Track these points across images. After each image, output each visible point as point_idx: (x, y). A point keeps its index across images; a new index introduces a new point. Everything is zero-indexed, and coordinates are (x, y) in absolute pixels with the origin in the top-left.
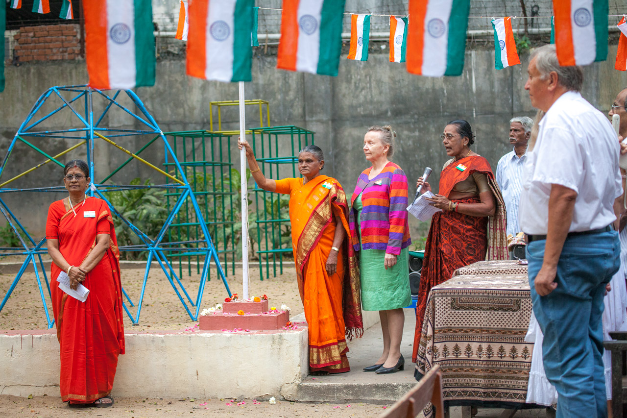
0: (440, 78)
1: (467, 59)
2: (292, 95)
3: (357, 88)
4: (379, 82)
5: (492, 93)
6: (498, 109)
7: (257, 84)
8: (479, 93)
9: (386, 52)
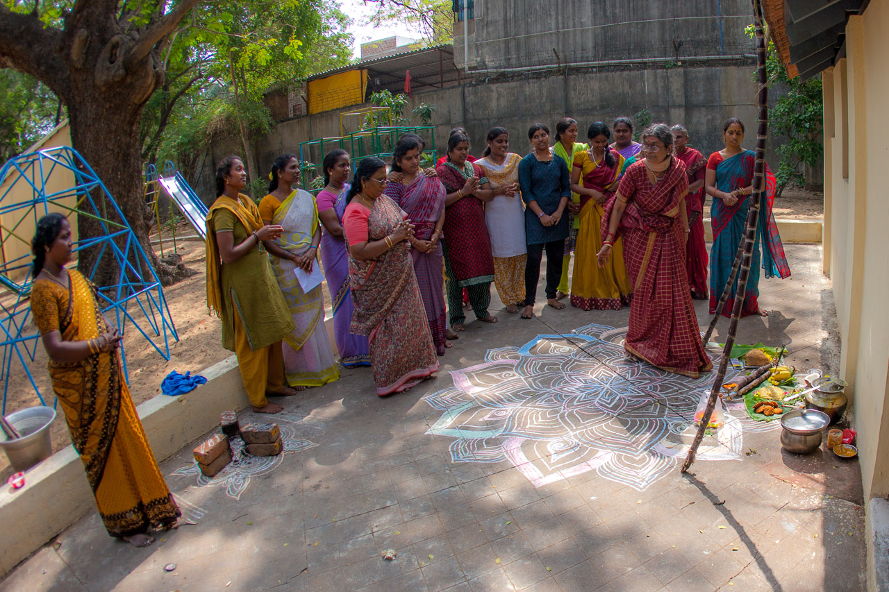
0: (627, 86)
1: (642, 75)
2: (544, 100)
3: (579, 94)
4: (592, 90)
5: (657, 94)
6: (661, 104)
7: (525, 95)
8: (650, 94)
9: (596, 72)
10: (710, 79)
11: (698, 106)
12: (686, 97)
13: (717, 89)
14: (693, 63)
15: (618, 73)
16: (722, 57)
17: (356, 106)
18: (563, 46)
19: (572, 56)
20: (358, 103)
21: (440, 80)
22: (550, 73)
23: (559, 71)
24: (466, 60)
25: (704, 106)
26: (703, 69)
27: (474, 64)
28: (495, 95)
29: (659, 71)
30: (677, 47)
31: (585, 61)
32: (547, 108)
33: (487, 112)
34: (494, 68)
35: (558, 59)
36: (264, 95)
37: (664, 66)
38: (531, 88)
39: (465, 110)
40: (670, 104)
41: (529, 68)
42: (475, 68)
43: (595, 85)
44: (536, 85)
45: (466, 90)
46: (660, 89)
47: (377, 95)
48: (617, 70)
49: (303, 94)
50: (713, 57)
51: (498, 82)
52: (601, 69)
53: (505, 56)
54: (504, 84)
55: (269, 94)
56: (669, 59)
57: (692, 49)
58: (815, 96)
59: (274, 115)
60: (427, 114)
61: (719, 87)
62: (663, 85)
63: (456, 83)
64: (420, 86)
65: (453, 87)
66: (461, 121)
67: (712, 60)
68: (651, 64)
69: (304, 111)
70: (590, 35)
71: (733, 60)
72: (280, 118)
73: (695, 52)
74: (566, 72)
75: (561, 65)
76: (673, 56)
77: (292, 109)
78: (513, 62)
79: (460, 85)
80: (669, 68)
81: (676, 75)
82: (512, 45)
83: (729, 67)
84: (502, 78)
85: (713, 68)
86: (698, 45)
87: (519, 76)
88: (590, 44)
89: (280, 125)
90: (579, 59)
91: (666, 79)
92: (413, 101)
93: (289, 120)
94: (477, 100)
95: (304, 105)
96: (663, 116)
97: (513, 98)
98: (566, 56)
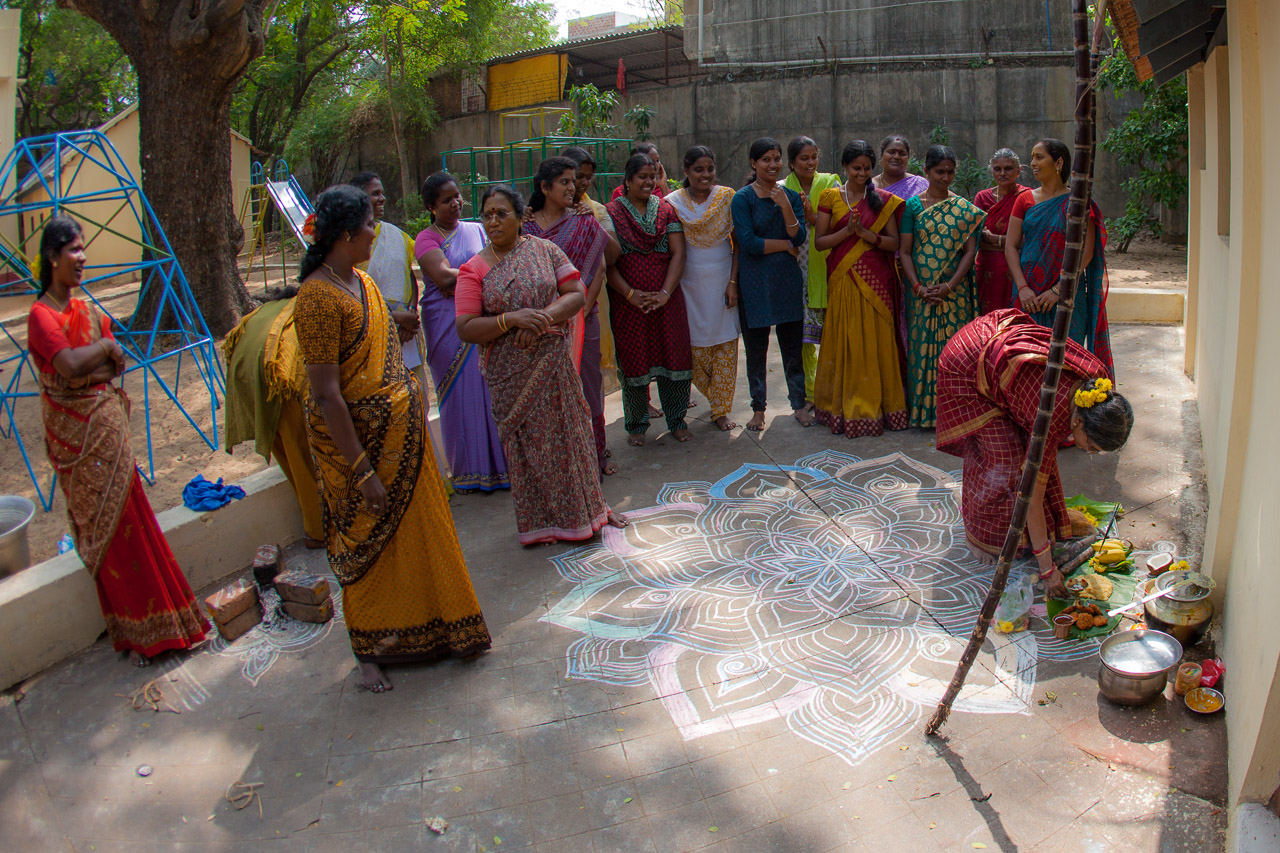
0: (918, 92)
1: (939, 77)
2: (804, 107)
3: (853, 101)
4: (870, 96)
5: (959, 104)
6: (964, 118)
7: (779, 100)
8: (949, 104)
9: (876, 72)
10: (1032, 85)
11: (1015, 122)
12: (999, 108)
13: (1041, 99)
14: (1010, 62)
15: (906, 73)
16: (1049, 53)
17: (551, 103)
18: (832, 33)
19: (845, 48)
20: (554, 99)
21: (663, 75)
22: (813, 70)
23: (826, 68)
24: (700, 48)
25: (1023, 122)
26: (1022, 69)
27: (710, 54)
28: (737, 98)
29: (962, 71)
30: (988, 39)
31: (861, 56)
32: (808, 119)
33: (726, 122)
34: (738, 61)
35: (825, 51)
36: (430, 79)
37: (968, 65)
38: (787, 90)
39: (697, 118)
40: (977, 118)
41: (784, 63)
42: (712, 60)
43: (874, 89)
44: (794, 87)
45: (699, 90)
46: (963, 97)
47: (578, 90)
48: (905, 69)
49: (481, 82)
50: (1036, 53)
51: (742, 81)
52: (883, 66)
53: (753, 44)
54: (751, 83)
55: (437, 78)
56: (976, 54)
57: (1007, 41)
58: (1176, 107)
59: (441, 109)
60: (644, 120)
61: (1044, 95)
62: (968, 91)
63: (685, 80)
64: (641, 81)
65: (682, 85)
66: (691, 132)
67: (1036, 58)
68: (951, 62)
69: (482, 106)
70: (869, 19)
71: (1064, 57)
72: (448, 112)
73: (1012, 47)
74: (836, 70)
75: (829, 60)
76: (981, 51)
77: (466, 101)
78: (764, 53)
79: (690, 82)
80: (976, 67)
81: (985, 77)
82: (763, 29)
83: (1059, 68)
84: (747, 75)
85: (1037, 69)
86: (1016, 35)
87: (770, 73)
88: (869, 32)
89: (449, 122)
90: (853, 52)
91: (972, 82)
92: (627, 102)
93: (461, 116)
94: (712, 104)
95: (482, 97)
96: (967, 135)
97: (762, 104)
98: (835, 48)
